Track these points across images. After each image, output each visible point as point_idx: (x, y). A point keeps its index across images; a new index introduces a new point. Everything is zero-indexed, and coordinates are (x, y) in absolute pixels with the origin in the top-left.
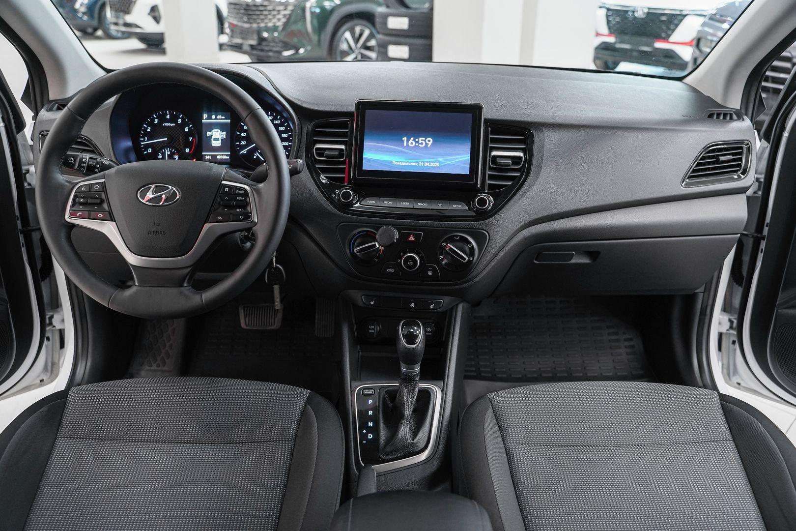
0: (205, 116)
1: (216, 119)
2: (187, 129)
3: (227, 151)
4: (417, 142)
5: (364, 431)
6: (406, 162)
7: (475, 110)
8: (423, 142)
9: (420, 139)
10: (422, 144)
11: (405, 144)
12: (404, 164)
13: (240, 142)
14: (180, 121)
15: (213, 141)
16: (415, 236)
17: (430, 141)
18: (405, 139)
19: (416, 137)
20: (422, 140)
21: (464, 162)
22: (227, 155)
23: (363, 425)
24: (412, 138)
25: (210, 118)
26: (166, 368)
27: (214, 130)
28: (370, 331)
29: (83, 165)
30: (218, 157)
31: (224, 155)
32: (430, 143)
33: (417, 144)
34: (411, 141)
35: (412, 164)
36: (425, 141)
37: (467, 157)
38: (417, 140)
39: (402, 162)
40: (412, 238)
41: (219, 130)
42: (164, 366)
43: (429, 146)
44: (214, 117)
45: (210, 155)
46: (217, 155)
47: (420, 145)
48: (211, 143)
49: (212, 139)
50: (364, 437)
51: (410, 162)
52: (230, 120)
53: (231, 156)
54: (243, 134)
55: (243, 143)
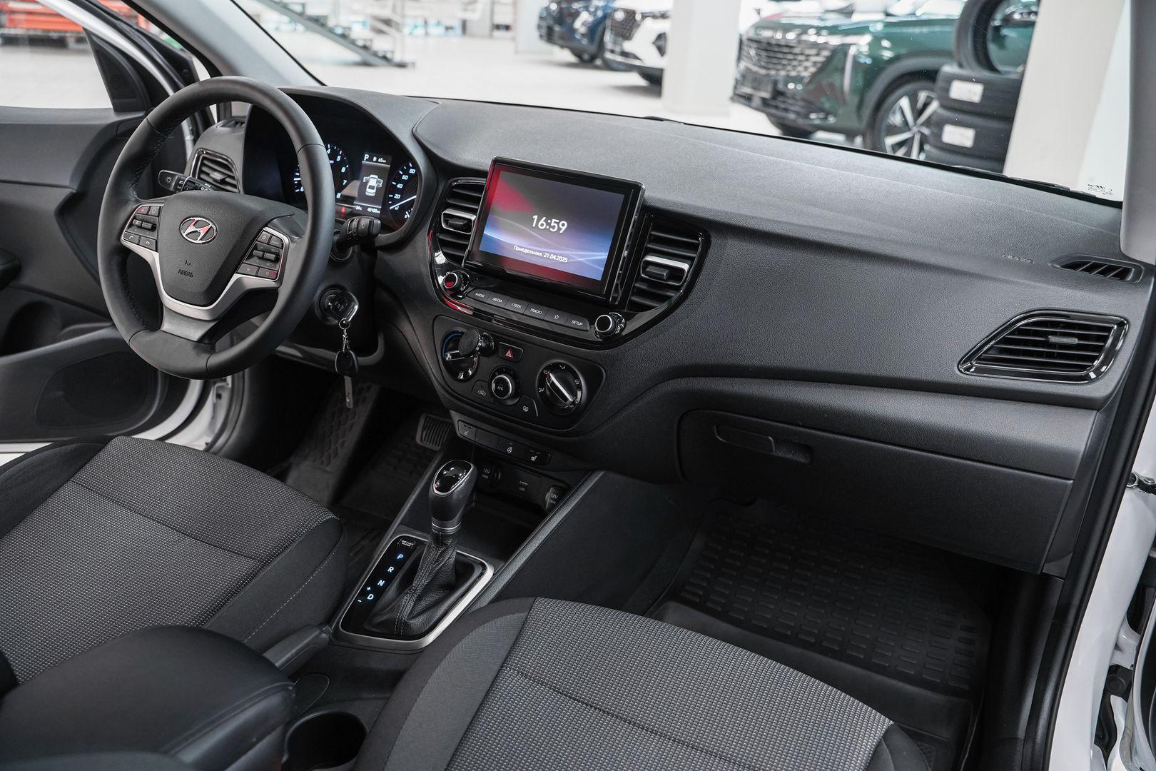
0: (367, 156)
1: (377, 161)
2: (343, 170)
3: (379, 205)
4: (549, 224)
5: (369, 589)
6: (530, 249)
7: (630, 190)
8: (556, 225)
9: (554, 220)
10: (554, 227)
11: (534, 226)
12: (526, 251)
13: (394, 196)
14: (339, 158)
15: (368, 190)
16: (514, 351)
17: (564, 225)
18: (536, 217)
19: (550, 217)
20: (555, 222)
21: (597, 262)
22: (378, 209)
23: (372, 581)
24: (544, 218)
25: (370, 159)
26: (328, 469)
27: (371, 176)
28: (484, 476)
29: (178, 187)
30: (369, 210)
31: (375, 208)
32: (564, 228)
33: (548, 227)
34: (542, 221)
35: (535, 253)
36: (558, 223)
37: (604, 256)
38: (549, 221)
39: (525, 248)
40: (509, 354)
41: (377, 177)
42: (327, 465)
43: (561, 232)
44: (375, 159)
45: (361, 206)
46: (368, 207)
47: (551, 229)
48: (365, 191)
49: (368, 187)
50: (364, 593)
51: (534, 250)
52: (389, 166)
53: (381, 210)
54: (400, 186)
55: (398, 196)
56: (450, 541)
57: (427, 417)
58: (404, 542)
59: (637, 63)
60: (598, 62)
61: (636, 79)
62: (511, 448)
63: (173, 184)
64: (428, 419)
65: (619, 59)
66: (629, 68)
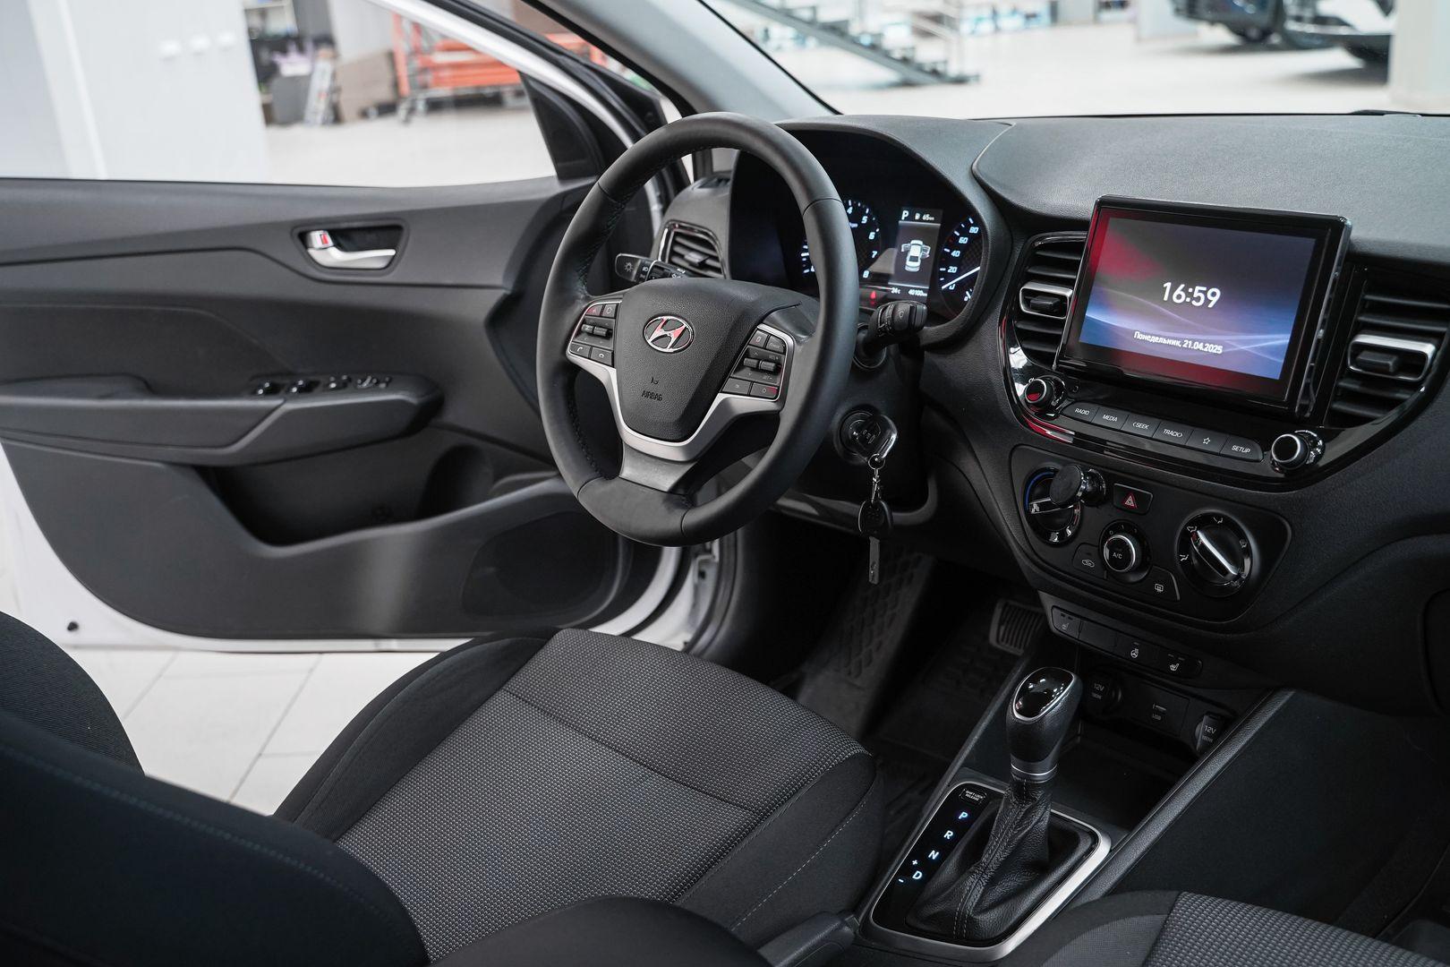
0: (905, 214)
1: (921, 220)
2: (872, 236)
3: (924, 284)
4: (1190, 295)
5: (915, 862)
6: (1160, 336)
7: (1327, 230)
8: (1202, 296)
9: (1198, 288)
10: (1198, 299)
11: (1166, 298)
12: (1155, 339)
13: (948, 268)
14: (865, 220)
15: (908, 263)
16: (1137, 496)
17: (1215, 296)
18: (1168, 285)
19: (1191, 283)
20: (1200, 291)
21: (1273, 351)
22: (924, 291)
23: (920, 852)
24: (1182, 286)
25: (911, 218)
26: (858, 682)
27: (913, 242)
28: (1095, 695)
29: (642, 276)
30: (911, 292)
31: (920, 289)
32: (1215, 300)
33: (1188, 300)
34: (1178, 291)
35: (1169, 342)
36: (1205, 293)
37: (1283, 339)
38: (1190, 290)
39: (1152, 335)
40: (1130, 502)
41: (921, 243)
42: (857, 676)
43: (1211, 306)
44: (917, 216)
45: (899, 287)
46: (910, 288)
47: (1194, 303)
48: (905, 265)
49: (908, 258)
50: (907, 870)
51: (1167, 338)
52: (939, 225)
53: (929, 292)
54: (956, 254)
55: (953, 270)
56: (1040, 794)
57: (1006, 605)
58: (969, 794)
59: (1343, 31)
60: (1275, 39)
61: (1340, 59)
62: (1136, 650)
63: (635, 272)
64: (1007, 609)
65: (1311, 29)
66: (1328, 42)
